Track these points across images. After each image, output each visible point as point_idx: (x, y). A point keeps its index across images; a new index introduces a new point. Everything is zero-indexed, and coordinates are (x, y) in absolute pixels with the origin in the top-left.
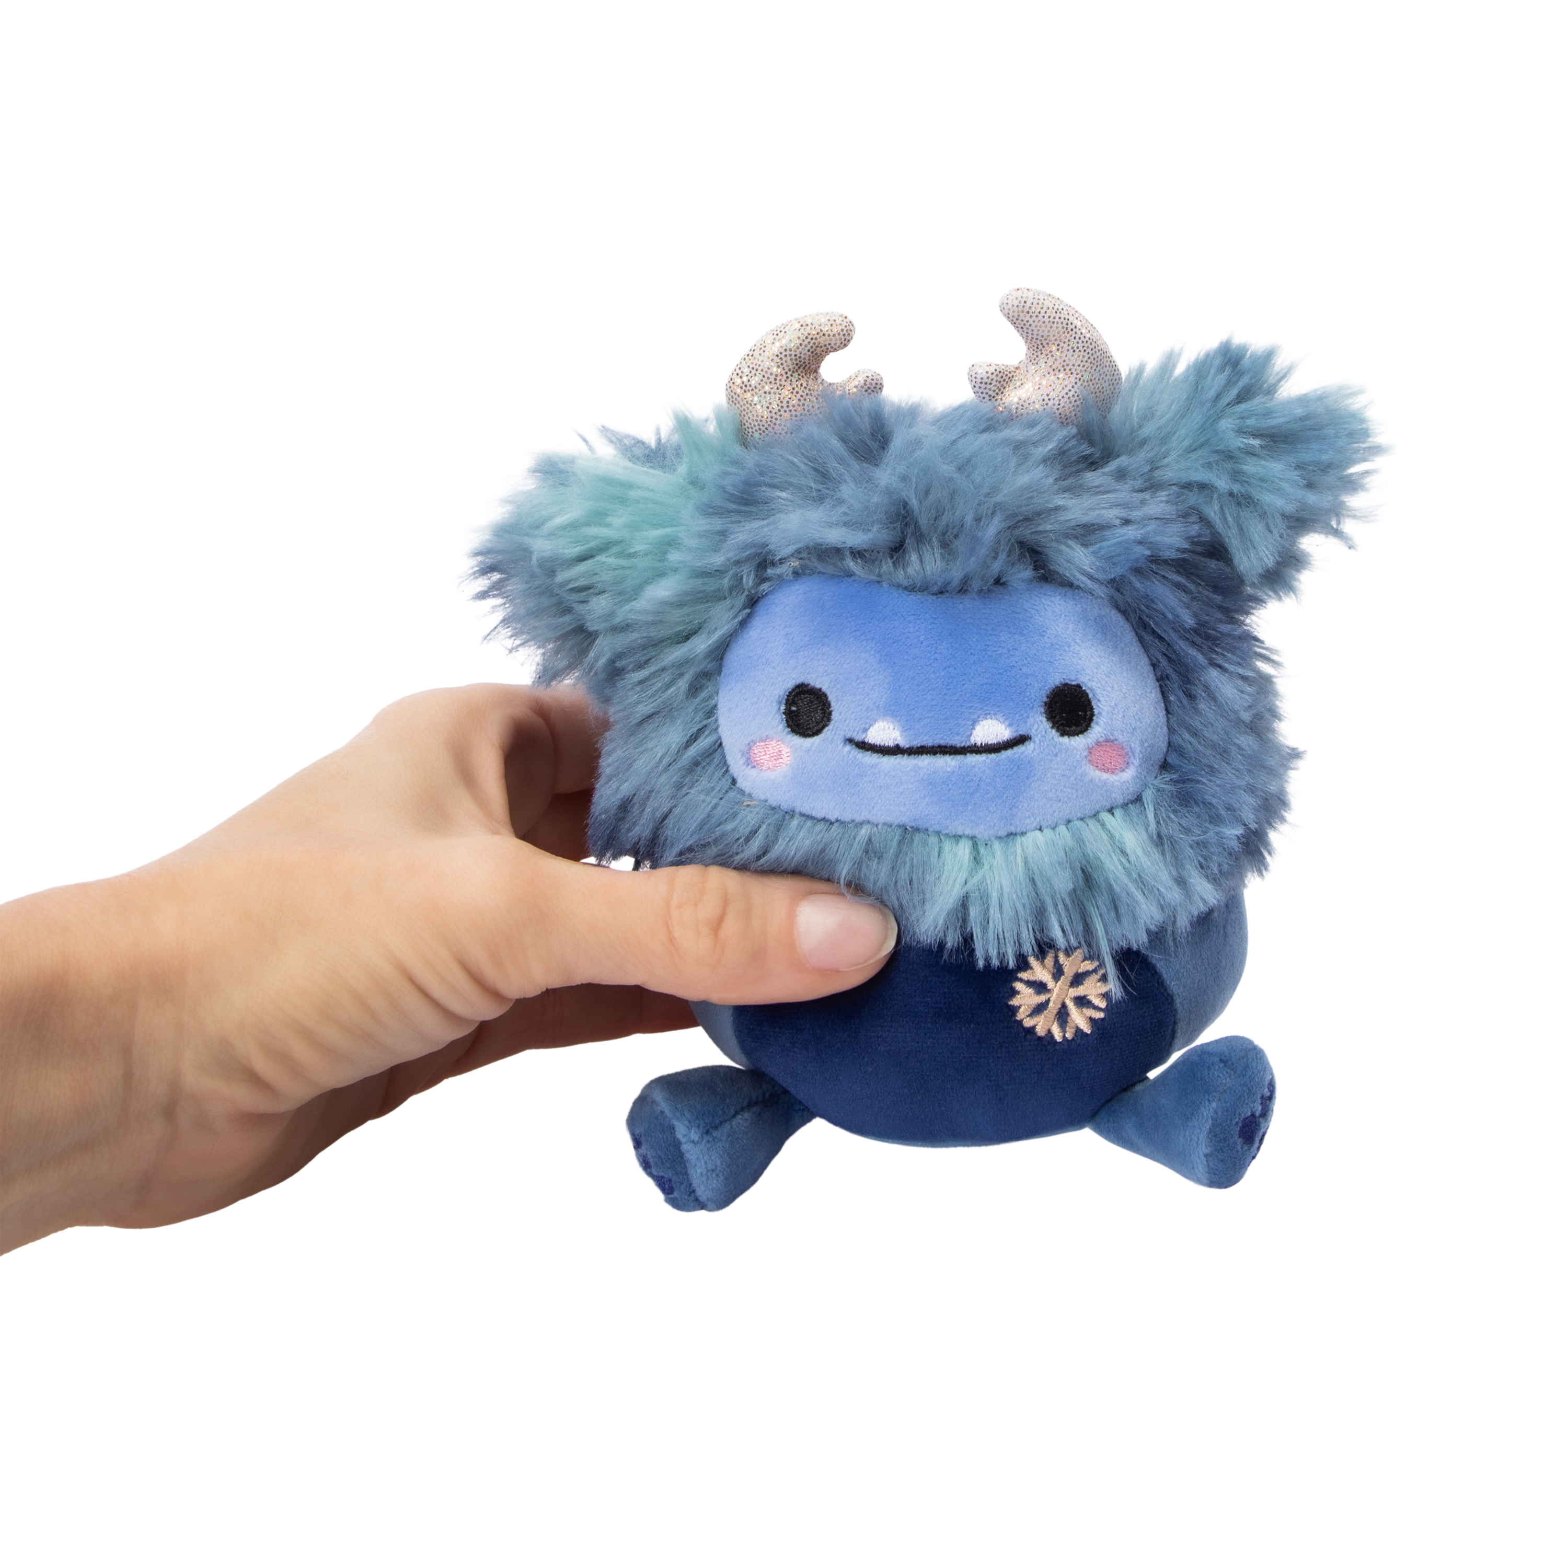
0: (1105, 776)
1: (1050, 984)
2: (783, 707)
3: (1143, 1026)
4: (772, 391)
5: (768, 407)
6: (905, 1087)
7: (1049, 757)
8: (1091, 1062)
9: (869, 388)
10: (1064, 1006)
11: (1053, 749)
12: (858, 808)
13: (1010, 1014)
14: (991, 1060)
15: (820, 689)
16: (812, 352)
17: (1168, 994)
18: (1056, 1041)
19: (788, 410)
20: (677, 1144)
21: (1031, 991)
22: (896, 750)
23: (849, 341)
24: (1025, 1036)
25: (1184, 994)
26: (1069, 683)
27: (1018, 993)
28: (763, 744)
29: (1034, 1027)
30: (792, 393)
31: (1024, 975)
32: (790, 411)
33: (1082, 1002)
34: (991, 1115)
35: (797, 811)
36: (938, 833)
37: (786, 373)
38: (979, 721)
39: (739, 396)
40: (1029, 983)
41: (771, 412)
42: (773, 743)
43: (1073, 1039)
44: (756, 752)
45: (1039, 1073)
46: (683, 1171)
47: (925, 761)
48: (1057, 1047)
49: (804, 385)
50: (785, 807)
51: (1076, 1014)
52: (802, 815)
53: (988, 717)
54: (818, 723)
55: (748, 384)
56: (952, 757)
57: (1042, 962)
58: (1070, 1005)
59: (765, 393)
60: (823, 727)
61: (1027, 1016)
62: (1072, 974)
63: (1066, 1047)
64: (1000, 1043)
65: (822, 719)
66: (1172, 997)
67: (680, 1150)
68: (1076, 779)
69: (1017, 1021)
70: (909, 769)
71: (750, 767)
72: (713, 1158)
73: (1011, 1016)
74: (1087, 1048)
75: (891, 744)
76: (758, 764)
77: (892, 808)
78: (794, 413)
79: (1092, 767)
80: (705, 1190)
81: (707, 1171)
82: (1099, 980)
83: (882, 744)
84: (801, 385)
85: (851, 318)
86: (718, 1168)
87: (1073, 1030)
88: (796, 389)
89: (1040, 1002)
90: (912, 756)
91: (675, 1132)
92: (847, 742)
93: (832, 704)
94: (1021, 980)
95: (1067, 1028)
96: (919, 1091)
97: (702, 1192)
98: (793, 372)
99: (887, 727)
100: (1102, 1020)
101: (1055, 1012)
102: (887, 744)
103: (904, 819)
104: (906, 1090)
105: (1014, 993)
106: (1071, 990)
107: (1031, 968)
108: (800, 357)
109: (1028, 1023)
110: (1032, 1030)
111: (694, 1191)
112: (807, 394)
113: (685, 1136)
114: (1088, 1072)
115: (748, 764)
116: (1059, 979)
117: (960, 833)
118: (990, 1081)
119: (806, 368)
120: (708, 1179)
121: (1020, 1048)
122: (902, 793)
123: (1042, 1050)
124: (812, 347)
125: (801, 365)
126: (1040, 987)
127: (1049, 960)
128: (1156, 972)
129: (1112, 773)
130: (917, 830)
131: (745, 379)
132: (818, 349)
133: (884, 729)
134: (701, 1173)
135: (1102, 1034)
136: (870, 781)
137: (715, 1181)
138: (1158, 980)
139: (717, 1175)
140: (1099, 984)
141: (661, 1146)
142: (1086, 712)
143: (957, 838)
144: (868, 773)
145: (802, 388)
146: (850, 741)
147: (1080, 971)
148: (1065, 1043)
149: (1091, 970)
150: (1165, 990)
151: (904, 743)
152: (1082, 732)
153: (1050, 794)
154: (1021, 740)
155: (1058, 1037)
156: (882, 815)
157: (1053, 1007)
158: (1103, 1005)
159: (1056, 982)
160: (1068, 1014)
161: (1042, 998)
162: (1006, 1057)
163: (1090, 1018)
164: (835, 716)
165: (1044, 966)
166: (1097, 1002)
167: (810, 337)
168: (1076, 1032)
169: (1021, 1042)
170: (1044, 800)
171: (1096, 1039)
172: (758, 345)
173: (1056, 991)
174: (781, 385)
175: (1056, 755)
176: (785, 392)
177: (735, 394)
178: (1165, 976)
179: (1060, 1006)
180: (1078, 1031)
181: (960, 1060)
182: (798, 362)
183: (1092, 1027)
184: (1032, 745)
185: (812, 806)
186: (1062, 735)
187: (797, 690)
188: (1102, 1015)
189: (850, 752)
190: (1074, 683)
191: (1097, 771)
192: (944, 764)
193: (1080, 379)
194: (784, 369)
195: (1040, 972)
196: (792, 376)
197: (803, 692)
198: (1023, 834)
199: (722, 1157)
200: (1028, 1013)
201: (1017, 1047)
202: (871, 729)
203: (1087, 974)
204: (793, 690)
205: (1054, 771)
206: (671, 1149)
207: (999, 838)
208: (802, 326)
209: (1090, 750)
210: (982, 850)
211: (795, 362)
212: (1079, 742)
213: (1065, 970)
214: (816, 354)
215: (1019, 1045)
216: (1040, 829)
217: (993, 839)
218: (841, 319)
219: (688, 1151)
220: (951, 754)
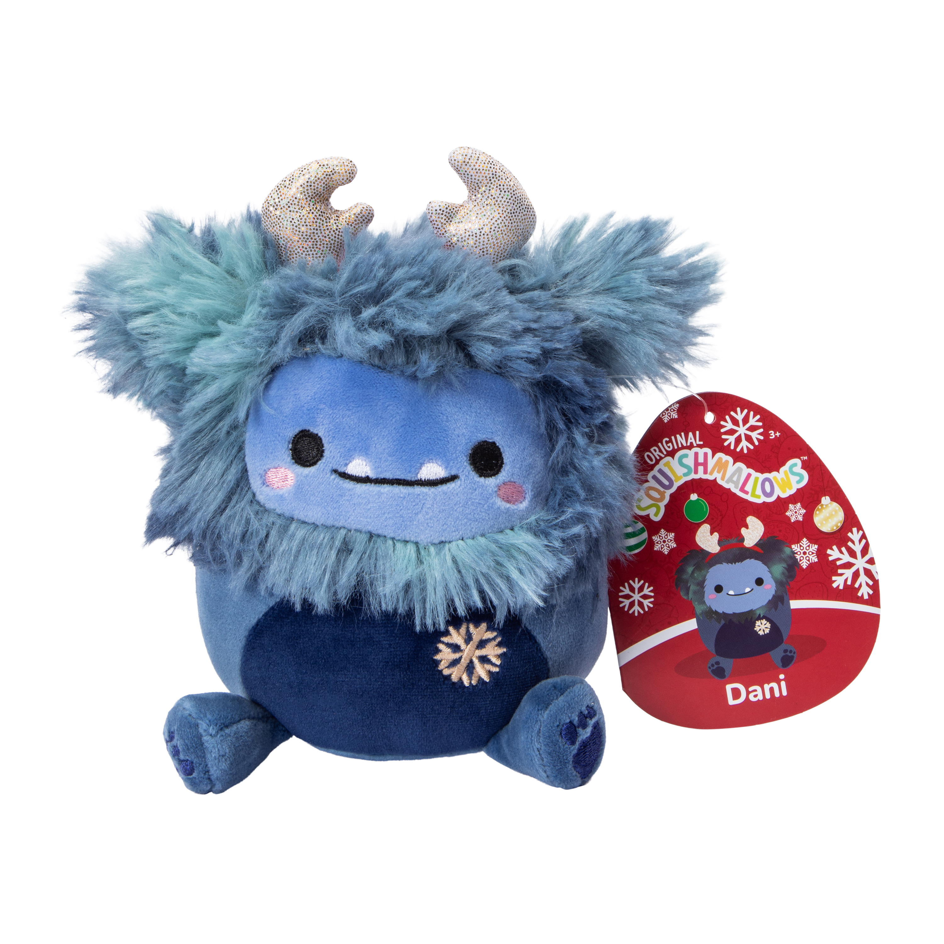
0: (508, 505)
1: (463, 646)
2: (290, 446)
3: (525, 679)
4: (295, 210)
5: (291, 222)
6: (359, 715)
7: (470, 491)
8: (488, 702)
9: (364, 216)
10: (471, 662)
11: (473, 485)
12: (338, 518)
13: (434, 665)
14: (420, 697)
15: (317, 435)
16: (326, 185)
17: (544, 657)
18: (465, 686)
19: (305, 224)
20: (200, 737)
21: (449, 650)
22: (366, 480)
23: (352, 178)
24: (444, 681)
25: (555, 659)
26: (488, 440)
27: (440, 651)
28: (275, 470)
29: (450, 676)
30: (309, 213)
31: (445, 639)
32: (307, 225)
33: (484, 660)
34: (418, 733)
35: (295, 517)
36: (393, 539)
37: (306, 198)
38: (424, 464)
39: (271, 212)
40: (449, 645)
41: (293, 225)
42: (282, 470)
43: (476, 685)
44: (270, 475)
45: (452, 708)
46: (202, 755)
47: (386, 489)
48: (465, 690)
49: (318, 208)
50: (287, 514)
51: (480, 668)
52: (298, 520)
53: (431, 461)
54: (314, 458)
55: (279, 204)
56: (404, 487)
57: (458, 631)
58: (476, 661)
59: (290, 211)
60: (317, 461)
61: (446, 668)
62: (478, 640)
63: (471, 690)
64: (426, 685)
65: (317, 455)
66: (546, 660)
67: (201, 741)
68: (488, 506)
69: (439, 670)
70: (374, 493)
71: (265, 486)
72: (224, 747)
73: (435, 667)
74: (485, 692)
75: (363, 475)
76: (270, 484)
77: (362, 519)
78: (309, 227)
79: (499, 499)
80: (216, 770)
81: (219, 756)
82: (497, 646)
83: (357, 475)
84: (316, 208)
85: (354, 162)
86: (227, 755)
87: (477, 679)
88: (312, 211)
89: (455, 658)
90: (377, 485)
91: (198, 728)
92: (333, 472)
93: (325, 445)
94: (443, 643)
95: (473, 678)
96: (368, 718)
97: (215, 772)
98: (312, 198)
99: (361, 464)
100: (497, 673)
101: (465, 665)
102: (360, 475)
103: (370, 528)
104: (359, 717)
105: (438, 651)
106: (477, 651)
107: (450, 635)
108: (317, 188)
109: (446, 672)
110: (449, 677)
111: (208, 771)
112: (320, 215)
113: (205, 731)
114: (485, 709)
115: (264, 484)
116: (469, 644)
117: (408, 539)
118: (418, 712)
119: (321, 197)
120: (219, 761)
121: (440, 690)
122: (369, 509)
123: (455, 692)
124: (326, 181)
125: (318, 194)
126: (456, 648)
127: (463, 630)
128: (536, 642)
129: (514, 504)
130: (379, 536)
131: (277, 200)
132: (331, 182)
133: (359, 465)
134: (215, 757)
135: (497, 682)
136: (348, 500)
137: (224, 764)
138: (537, 647)
139: (226, 760)
140: (496, 648)
141: (188, 737)
142: (498, 461)
143: (406, 542)
144: (347, 494)
145: (317, 210)
146: (335, 471)
147: (484, 638)
148: (471, 687)
149: (491, 638)
150: (542, 655)
151: (372, 475)
152: (494, 475)
153: (469, 516)
154: (453, 478)
155: (466, 683)
156: (354, 524)
157: (464, 662)
158: (498, 662)
159: (467, 645)
160: (474, 668)
161: (457, 656)
162: (430, 695)
163: (489, 671)
164: (326, 454)
165: (459, 634)
166: (494, 660)
167: (325, 174)
168: (479, 680)
169: (441, 685)
170: (465, 520)
171: (492, 686)
172: (288, 177)
173: (466, 651)
174: (301, 207)
175: (476, 490)
176: (304, 212)
177: (269, 210)
178: (542, 645)
179: (468, 662)
180: (480, 679)
181: (399, 697)
182: (315, 191)
183: (490, 678)
184: (459, 482)
185: (306, 514)
186: (480, 476)
187: (301, 434)
188: (497, 670)
189: (335, 479)
190: (491, 441)
191: (503, 502)
192: (398, 492)
193: (505, 211)
194: (305, 195)
195: (456, 637)
196: (310, 201)
197: (305, 436)
198: (450, 542)
199: (230, 748)
200: (446, 665)
201: (438, 689)
202: (350, 464)
203: (488, 641)
204: (298, 434)
205: (473, 500)
206: (195, 739)
207: (434, 544)
208: (320, 166)
209: (499, 487)
210: (422, 552)
211: (314, 191)
212: (491, 482)
213: (474, 638)
214: (329, 186)
215: (439, 687)
216: (462, 539)
217: (430, 545)
218: (348, 162)
219: (207, 741)
220: (403, 485)
